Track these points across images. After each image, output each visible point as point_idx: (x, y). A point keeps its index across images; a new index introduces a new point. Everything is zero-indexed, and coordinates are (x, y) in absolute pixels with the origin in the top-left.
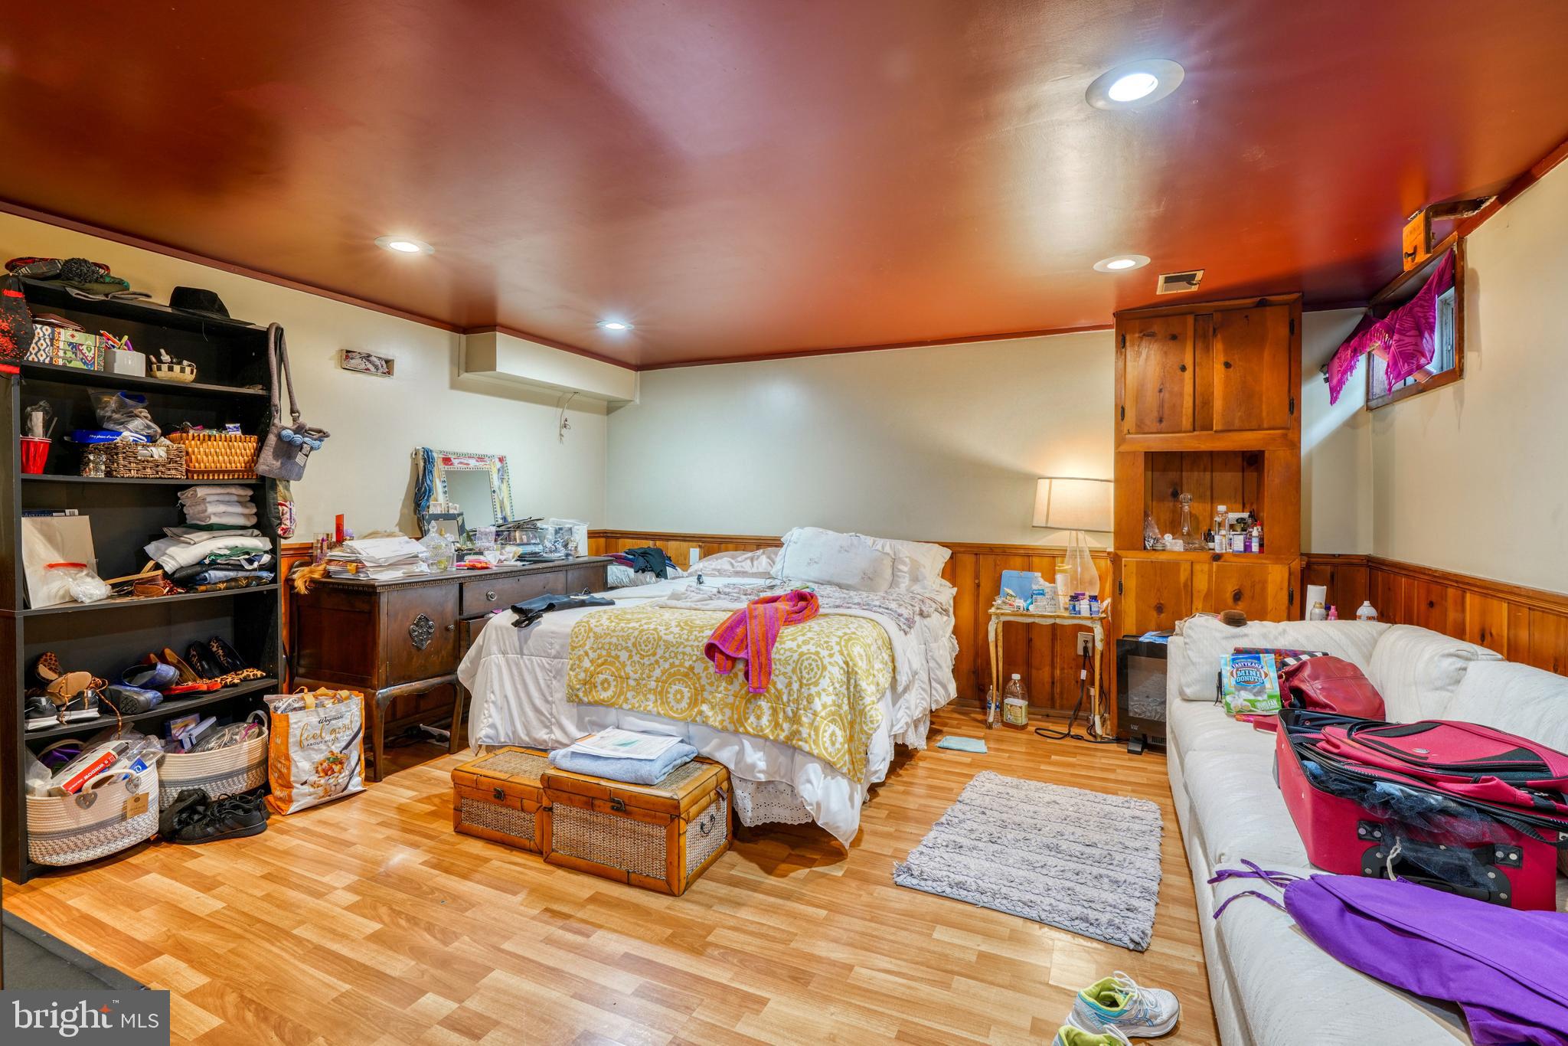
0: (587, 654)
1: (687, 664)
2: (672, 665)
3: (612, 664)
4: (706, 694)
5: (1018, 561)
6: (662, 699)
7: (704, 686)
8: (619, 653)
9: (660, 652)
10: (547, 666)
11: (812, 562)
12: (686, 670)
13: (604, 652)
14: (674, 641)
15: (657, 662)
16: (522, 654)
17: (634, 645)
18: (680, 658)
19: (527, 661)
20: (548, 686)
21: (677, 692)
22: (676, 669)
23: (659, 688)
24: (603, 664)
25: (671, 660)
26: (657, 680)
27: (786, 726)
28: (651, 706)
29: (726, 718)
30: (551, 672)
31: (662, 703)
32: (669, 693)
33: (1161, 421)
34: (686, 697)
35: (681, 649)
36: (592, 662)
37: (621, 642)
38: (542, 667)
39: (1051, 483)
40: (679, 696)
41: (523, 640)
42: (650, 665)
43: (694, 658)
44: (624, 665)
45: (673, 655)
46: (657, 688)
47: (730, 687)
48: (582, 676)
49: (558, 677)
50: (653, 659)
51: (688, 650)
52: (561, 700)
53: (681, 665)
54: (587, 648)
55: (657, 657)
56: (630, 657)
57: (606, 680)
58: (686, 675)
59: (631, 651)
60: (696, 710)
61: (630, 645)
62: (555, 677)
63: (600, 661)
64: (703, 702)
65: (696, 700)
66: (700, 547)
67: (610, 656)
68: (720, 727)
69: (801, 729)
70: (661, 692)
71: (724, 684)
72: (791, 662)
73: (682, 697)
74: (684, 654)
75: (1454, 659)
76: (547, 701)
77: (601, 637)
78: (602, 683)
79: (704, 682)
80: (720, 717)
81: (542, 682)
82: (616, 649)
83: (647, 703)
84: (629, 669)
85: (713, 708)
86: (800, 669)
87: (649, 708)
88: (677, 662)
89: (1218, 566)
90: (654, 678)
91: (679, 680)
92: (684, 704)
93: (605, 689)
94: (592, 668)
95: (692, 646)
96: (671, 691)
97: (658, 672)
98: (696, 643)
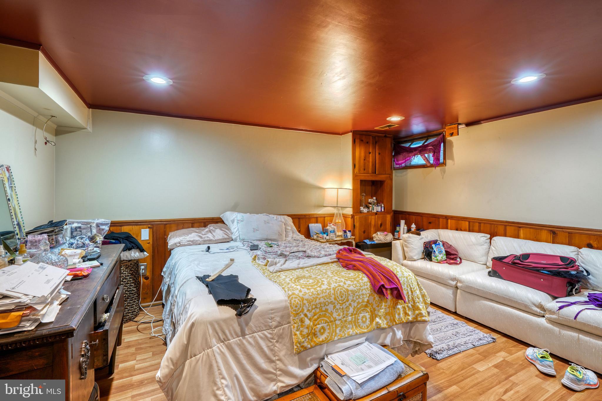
0: (306, 315)
1: (366, 300)
2: (358, 303)
3: (325, 315)
4: (376, 312)
5: (314, 220)
6: (355, 325)
7: (375, 308)
8: (327, 307)
9: (351, 298)
10: (269, 336)
11: (255, 230)
12: (365, 303)
13: (318, 310)
14: (355, 289)
15: (350, 305)
16: (243, 334)
17: (335, 299)
18: (361, 298)
19: (250, 340)
20: (272, 350)
21: (363, 317)
22: (360, 305)
23: (353, 319)
24: (318, 318)
25: (357, 301)
26: (352, 315)
27: (410, 313)
28: (351, 331)
29: (388, 320)
30: (272, 339)
31: (356, 327)
32: (359, 319)
33: (364, 170)
34: (368, 318)
35: (361, 293)
36: (310, 319)
37: (327, 300)
38: (265, 338)
39: (338, 191)
40: (364, 319)
41: (244, 324)
42: (346, 308)
43: (368, 295)
44: (332, 314)
45: (357, 297)
46: (352, 319)
47: (386, 304)
48: (306, 331)
49: (280, 340)
50: (347, 304)
51: (364, 292)
52: (284, 356)
53: (363, 301)
54: (305, 311)
55: (350, 302)
56: (335, 307)
57: (323, 328)
58: (366, 306)
59: (334, 303)
60: (374, 323)
61: (333, 300)
62: (277, 342)
63: (316, 317)
64: (376, 317)
65: (373, 317)
66: (149, 228)
67: (322, 311)
68: (387, 327)
69: (421, 312)
70: (355, 321)
71: (384, 304)
72: (405, 283)
73: (366, 319)
74: (363, 294)
75: (484, 237)
76: (271, 361)
77: (312, 301)
78: (320, 331)
79: (374, 306)
80: (385, 322)
81: (266, 349)
82: (325, 305)
83: (349, 331)
84: (335, 315)
85: (380, 318)
86: (409, 284)
87: (351, 333)
88: (360, 301)
89: (377, 216)
90: (350, 315)
91: (363, 310)
92: (368, 322)
93: (322, 334)
94: (311, 324)
95: (365, 289)
96: (360, 318)
97: (351, 310)
98: (366, 287)
